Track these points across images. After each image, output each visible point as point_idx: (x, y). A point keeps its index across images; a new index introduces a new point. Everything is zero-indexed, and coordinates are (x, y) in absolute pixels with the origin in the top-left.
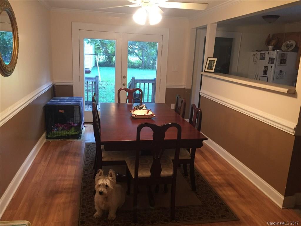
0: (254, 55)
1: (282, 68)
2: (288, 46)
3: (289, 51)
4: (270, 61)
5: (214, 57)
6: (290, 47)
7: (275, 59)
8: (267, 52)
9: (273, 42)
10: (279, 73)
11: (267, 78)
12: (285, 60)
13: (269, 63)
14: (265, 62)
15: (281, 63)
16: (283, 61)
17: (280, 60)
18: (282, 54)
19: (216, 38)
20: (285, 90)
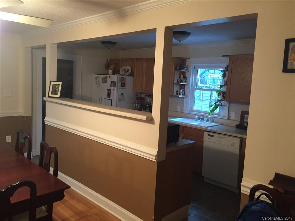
0: (96, 78)
1: (123, 90)
2: (126, 71)
3: (126, 76)
4: (112, 85)
5: (58, 81)
6: (127, 72)
7: (116, 83)
8: (108, 76)
9: (112, 67)
10: (121, 96)
11: (111, 100)
12: (125, 83)
13: (111, 86)
14: (108, 85)
15: (122, 86)
16: (123, 85)
17: (120, 83)
18: (121, 78)
19: (58, 60)
20: (144, 117)
